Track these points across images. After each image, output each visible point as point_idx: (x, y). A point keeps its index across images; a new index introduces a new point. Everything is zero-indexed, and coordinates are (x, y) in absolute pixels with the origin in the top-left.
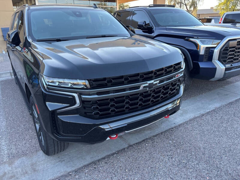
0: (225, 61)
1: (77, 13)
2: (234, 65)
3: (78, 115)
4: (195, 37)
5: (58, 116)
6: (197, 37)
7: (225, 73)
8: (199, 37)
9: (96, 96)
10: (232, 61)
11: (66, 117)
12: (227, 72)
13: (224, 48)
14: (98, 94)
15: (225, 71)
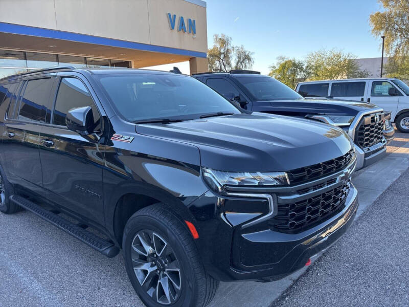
0: (362, 144)
1: (167, 81)
2: (372, 149)
3: (269, 230)
4: (321, 114)
5: (242, 235)
6: (323, 114)
7: (365, 160)
8: (326, 114)
9: (298, 196)
10: (368, 144)
11: (253, 235)
12: (366, 159)
13: (359, 126)
14: (300, 191)
15: (365, 157)
